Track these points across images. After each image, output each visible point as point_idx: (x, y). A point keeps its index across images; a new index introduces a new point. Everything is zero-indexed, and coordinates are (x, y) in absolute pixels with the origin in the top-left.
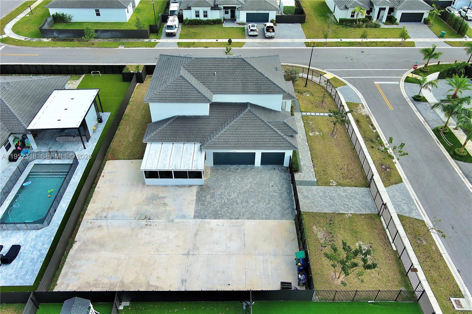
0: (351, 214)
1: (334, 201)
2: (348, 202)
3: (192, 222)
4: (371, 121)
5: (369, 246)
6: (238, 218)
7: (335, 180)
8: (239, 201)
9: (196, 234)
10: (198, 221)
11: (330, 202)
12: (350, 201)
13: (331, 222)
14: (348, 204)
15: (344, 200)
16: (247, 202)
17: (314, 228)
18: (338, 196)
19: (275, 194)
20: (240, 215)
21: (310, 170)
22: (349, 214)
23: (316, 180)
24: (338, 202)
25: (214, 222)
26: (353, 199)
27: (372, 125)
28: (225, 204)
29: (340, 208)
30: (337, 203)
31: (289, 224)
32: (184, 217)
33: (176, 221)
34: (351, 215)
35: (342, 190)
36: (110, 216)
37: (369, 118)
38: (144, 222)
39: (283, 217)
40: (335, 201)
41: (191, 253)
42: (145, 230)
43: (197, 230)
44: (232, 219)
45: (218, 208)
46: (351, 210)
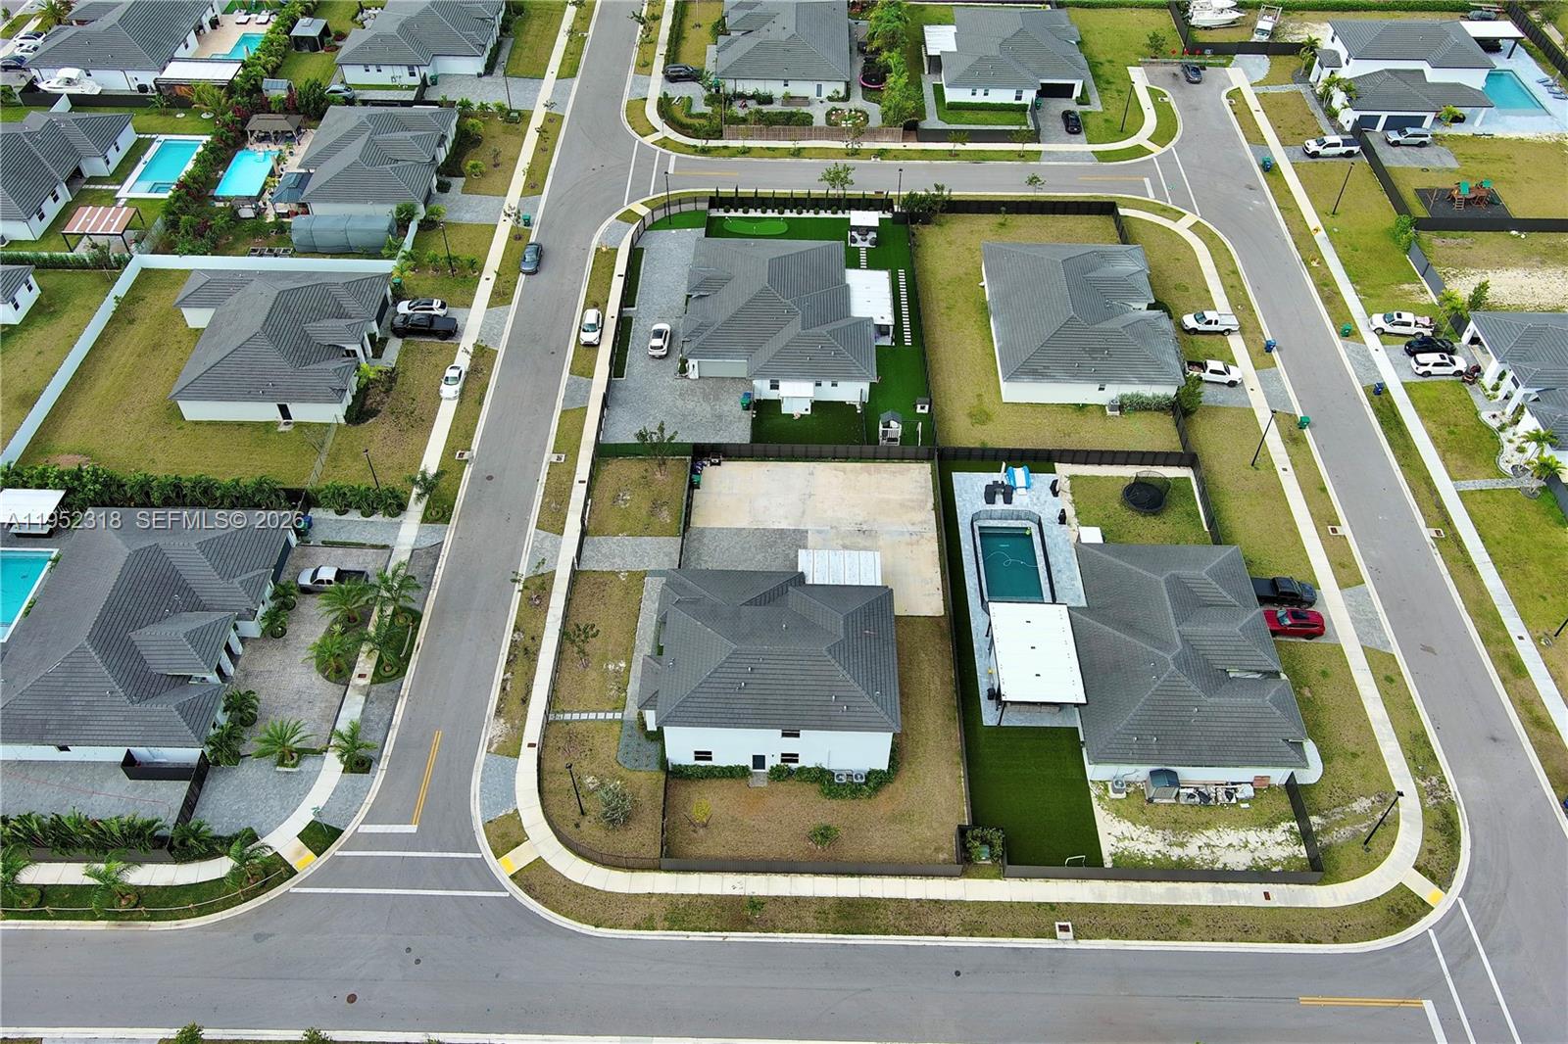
1: (634, 551)
3: (807, 525)
4: (501, 699)
6: (756, 529)
7: (620, 580)
8: (753, 549)
9: (803, 513)
10: (802, 527)
11: (640, 549)
16: (743, 549)
17: (669, 521)
18: (625, 556)
19: (706, 558)
23: (645, 578)
24: (628, 550)
25: (784, 526)
27: (503, 689)
28: (771, 547)
30: (630, 548)
31: (697, 521)
32: (819, 532)
33: (829, 528)
36: (907, 536)
37: (498, 707)
38: (865, 527)
39: (702, 531)
42: (860, 519)
43: (802, 517)
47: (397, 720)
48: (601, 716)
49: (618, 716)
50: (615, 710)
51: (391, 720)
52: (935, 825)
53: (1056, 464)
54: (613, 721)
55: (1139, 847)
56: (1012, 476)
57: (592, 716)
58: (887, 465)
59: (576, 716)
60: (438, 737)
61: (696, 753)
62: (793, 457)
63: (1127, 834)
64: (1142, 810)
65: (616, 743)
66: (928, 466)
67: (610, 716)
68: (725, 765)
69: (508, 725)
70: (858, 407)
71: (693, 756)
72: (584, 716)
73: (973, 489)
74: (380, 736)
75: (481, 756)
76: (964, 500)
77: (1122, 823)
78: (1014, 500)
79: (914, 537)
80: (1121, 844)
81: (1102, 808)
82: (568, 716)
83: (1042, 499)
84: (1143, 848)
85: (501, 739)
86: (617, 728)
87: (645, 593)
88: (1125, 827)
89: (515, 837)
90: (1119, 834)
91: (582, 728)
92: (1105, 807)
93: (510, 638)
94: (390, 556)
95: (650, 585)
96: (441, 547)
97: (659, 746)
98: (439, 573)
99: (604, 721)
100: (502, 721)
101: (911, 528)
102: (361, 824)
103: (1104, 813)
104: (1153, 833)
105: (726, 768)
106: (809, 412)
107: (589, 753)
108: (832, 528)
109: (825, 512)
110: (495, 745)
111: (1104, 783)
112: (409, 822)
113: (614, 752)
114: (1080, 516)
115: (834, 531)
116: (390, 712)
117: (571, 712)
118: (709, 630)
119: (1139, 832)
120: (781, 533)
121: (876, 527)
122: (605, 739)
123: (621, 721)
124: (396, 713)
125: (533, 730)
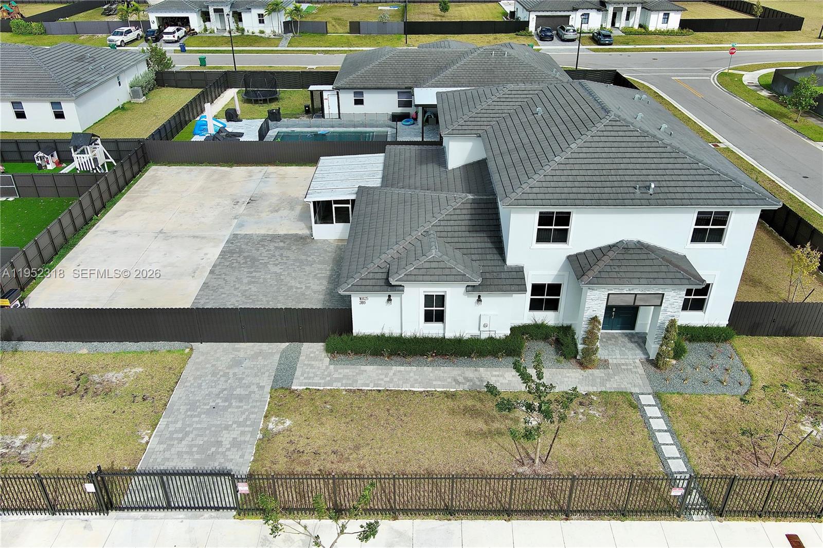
0: (147, 443)
1: (207, 413)
2: (193, 443)
3: (227, 234)
5: (26, 460)
6: (212, 272)
7: (289, 430)
9: (194, 237)
11: (205, 404)
12: (195, 449)
13: (139, 399)
14: (183, 442)
15: (201, 436)
18: (221, 424)
20: (220, 275)
21: (338, 380)
22: (150, 438)
23: (293, 387)
24: (200, 422)
26: (197, 457)
29: (176, 422)
30: (196, 419)
32: (240, 226)
33: (236, 220)
34: (144, 441)
35: (243, 438)
40: (203, 416)
41: (161, 235)
44: (214, 266)
45: (246, 254)
46: (160, 443)
48: (658, 425)
49: (647, 400)
57: (665, 439)
67: (653, 412)
72: (671, 452)
86: (676, 399)
87: (336, 386)
95: (316, 380)
99: (668, 419)
123: (657, 396)
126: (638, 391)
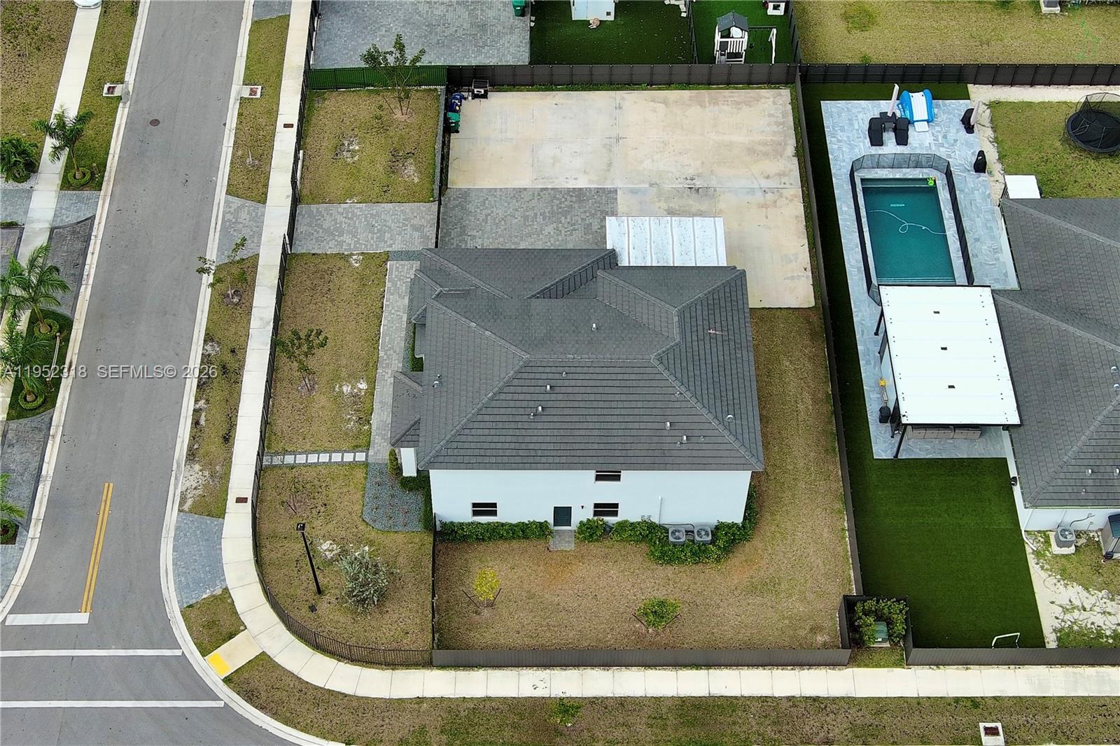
3: (616, 182)
4: (193, 438)
6: (542, 190)
8: (540, 219)
9: (610, 164)
10: (608, 186)
16: (526, 218)
19: (474, 233)
23: (389, 262)
25: (582, 184)
27: (196, 423)
31: (457, 180)
32: (633, 191)
33: (647, 185)
36: (760, 194)
37: (190, 449)
38: (698, 183)
39: (465, 194)
42: (690, 172)
43: (609, 171)
44: (552, 189)
47: (48, 469)
48: (337, 457)
49: (361, 457)
50: (355, 449)
51: (40, 469)
52: (811, 596)
53: (970, 86)
54: (353, 465)
55: (1093, 619)
56: (906, 105)
57: (324, 458)
58: (727, 93)
59: (301, 459)
60: (109, 490)
61: (475, 505)
62: (591, 84)
63: (1077, 603)
64: (1097, 570)
65: (359, 495)
66: (785, 94)
67: (349, 457)
68: (514, 521)
69: (207, 473)
70: (683, 8)
71: (470, 509)
72: (313, 458)
73: (852, 125)
74: (26, 491)
75: (172, 516)
76: (839, 141)
77: (1069, 587)
78: (910, 140)
79: (769, 196)
80: (1068, 617)
81: (1042, 568)
82: (289, 459)
83: (951, 136)
84: (1099, 620)
85: (198, 492)
86: (360, 474)
87: (388, 285)
88: (1074, 593)
89: (226, 625)
90: (1065, 602)
91: (311, 475)
92: (1046, 566)
93: (200, 352)
94: (20, 238)
95: (395, 273)
96: (92, 224)
97: (420, 498)
98: (92, 261)
99: (342, 464)
100: (197, 467)
101: (765, 184)
102: (10, 613)
103: (1044, 574)
104: (1112, 600)
105: (517, 525)
106: (611, 18)
107: (323, 509)
108: (651, 185)
109: (641, 162)
110: (189, 502)
111: (1044, 534)
112: (76, 609)
113: (358, 507)
114: (1006, 161)
115: (655, 189)
116: (38, 458)
117: (294, 453)
118: (488, 333)
119: (1093, 600)
120: (579, 194)
121: (713, 183)
122: (345, 490)
123: (366, 464)
124: (46, 459)
125: (242, 478)
126: (371, 452)
